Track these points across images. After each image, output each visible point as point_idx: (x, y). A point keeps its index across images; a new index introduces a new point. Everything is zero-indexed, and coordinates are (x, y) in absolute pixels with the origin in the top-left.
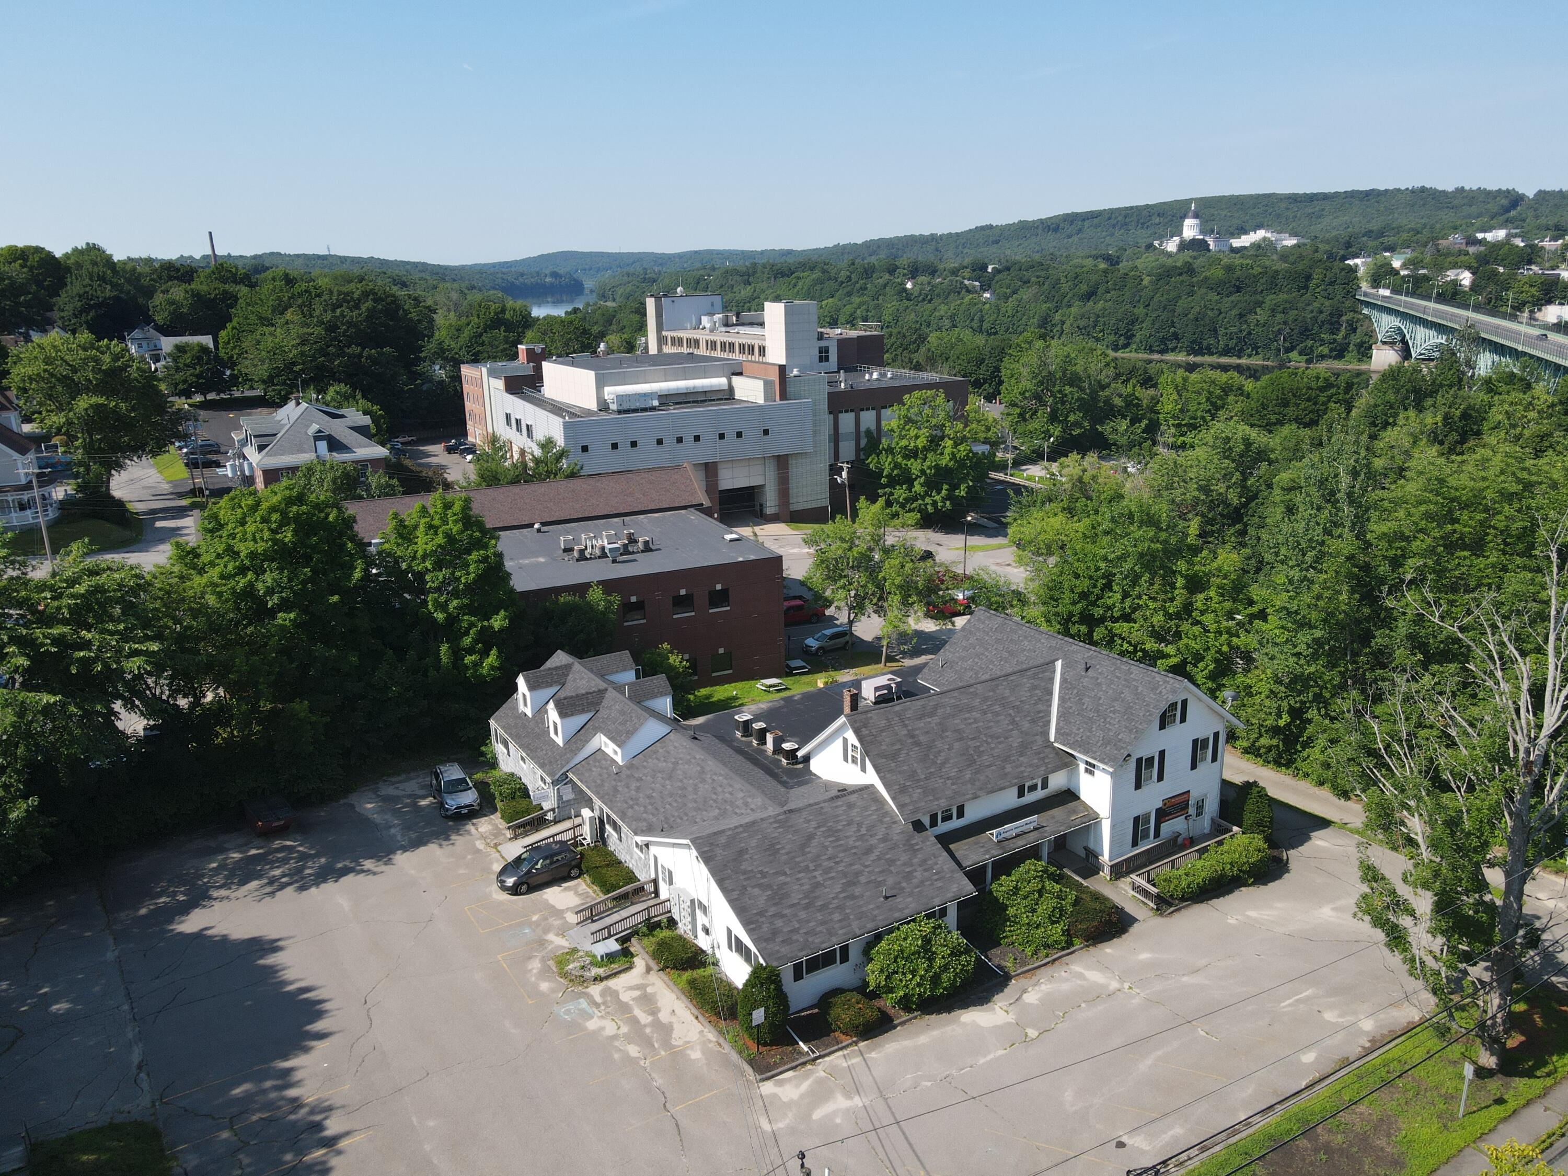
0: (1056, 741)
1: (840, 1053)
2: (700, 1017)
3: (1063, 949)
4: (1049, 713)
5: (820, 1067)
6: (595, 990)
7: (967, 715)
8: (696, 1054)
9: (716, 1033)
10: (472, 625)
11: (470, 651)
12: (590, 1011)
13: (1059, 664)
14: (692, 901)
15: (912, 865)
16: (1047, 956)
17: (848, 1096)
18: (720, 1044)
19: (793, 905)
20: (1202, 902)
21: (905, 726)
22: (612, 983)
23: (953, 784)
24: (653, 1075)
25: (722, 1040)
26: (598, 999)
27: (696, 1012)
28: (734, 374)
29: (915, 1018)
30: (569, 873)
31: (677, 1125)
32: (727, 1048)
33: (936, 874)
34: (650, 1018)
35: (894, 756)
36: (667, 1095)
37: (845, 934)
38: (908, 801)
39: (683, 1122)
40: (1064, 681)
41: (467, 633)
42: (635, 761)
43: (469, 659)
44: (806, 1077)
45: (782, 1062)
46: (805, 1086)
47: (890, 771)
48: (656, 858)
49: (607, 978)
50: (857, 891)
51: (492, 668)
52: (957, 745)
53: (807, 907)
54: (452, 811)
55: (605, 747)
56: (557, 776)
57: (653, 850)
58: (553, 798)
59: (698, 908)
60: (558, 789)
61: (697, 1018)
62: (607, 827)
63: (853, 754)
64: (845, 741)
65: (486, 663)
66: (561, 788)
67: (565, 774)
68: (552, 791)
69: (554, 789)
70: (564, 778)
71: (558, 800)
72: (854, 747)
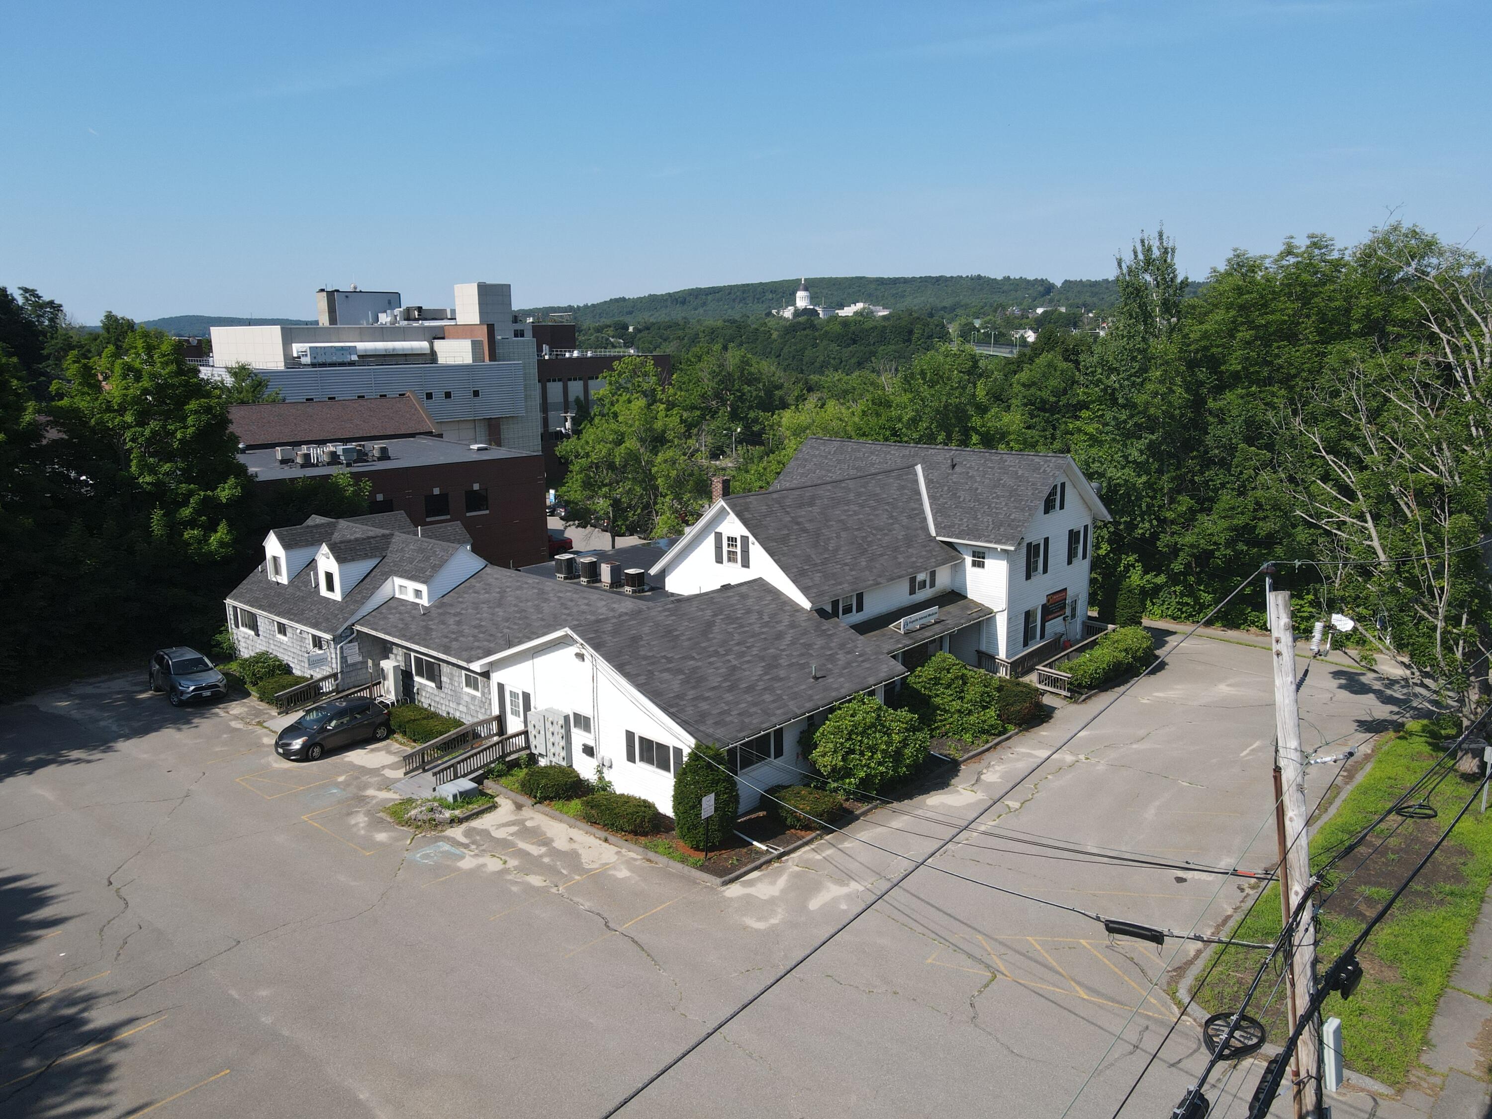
0: (937, 535)
1: (807, 848)
2: (611, 838)
3: (1000, 734)
4: (923, 512)
5: (790, 863)
6: (457, 833)
7: (846, 508)
8: (623, 873)
9: (641, 850)
10: (191, 493)
11: (192, 523)
12: (458, 852)
13: (919, 468)
14: (567, 718)
15: (831, 649)
16: (987, 742)
17: (841, 882)
18: (649, 860)
19: (714, 688)
20: (1106, 690)
21: (788, 513)
22: (476, 823)
23: (851, 570)
24: (576, 899)
25: (651, 855)
26: (464, 840)
27: (603, 834)
28: (435, 338)
29: (876, 807)
30: (375, 733)
31: (633, 940)
32: (662, 861)
33: (860, 656)
34: (543, 850)
35: (784, 540)
36: (605, 915)
37: (785, 714)
38: (810, 584)
39: (641, 938)
40: (929, 482)
41: (185, 503)
42: (445, 600)
43: (189, 534)
44: (779, 873)
45: (741, 864)
46: (782, 882)
47: (784, 555)
48: (501, 687)
49: (467, 818)
50: (782, 673)
51: (222, 544)
52: (844, 534)
53: (731, 689)
54: (188, 693)
55: (401, 593)
56: (340, 631)
57: (497, 677)
58: (334, 661)
59: (575, 726)
60: (341, 648)
61: (606, 840)
62: (417, 679)
63: (731, 549)
64: (719, 536)
65: (214, 539)
66: (345, 647)
67: (350, 628)
68: (333, 651)
69: (336, 648)
70: (349, 633)
71: (341, 662)
72: (732, 540)
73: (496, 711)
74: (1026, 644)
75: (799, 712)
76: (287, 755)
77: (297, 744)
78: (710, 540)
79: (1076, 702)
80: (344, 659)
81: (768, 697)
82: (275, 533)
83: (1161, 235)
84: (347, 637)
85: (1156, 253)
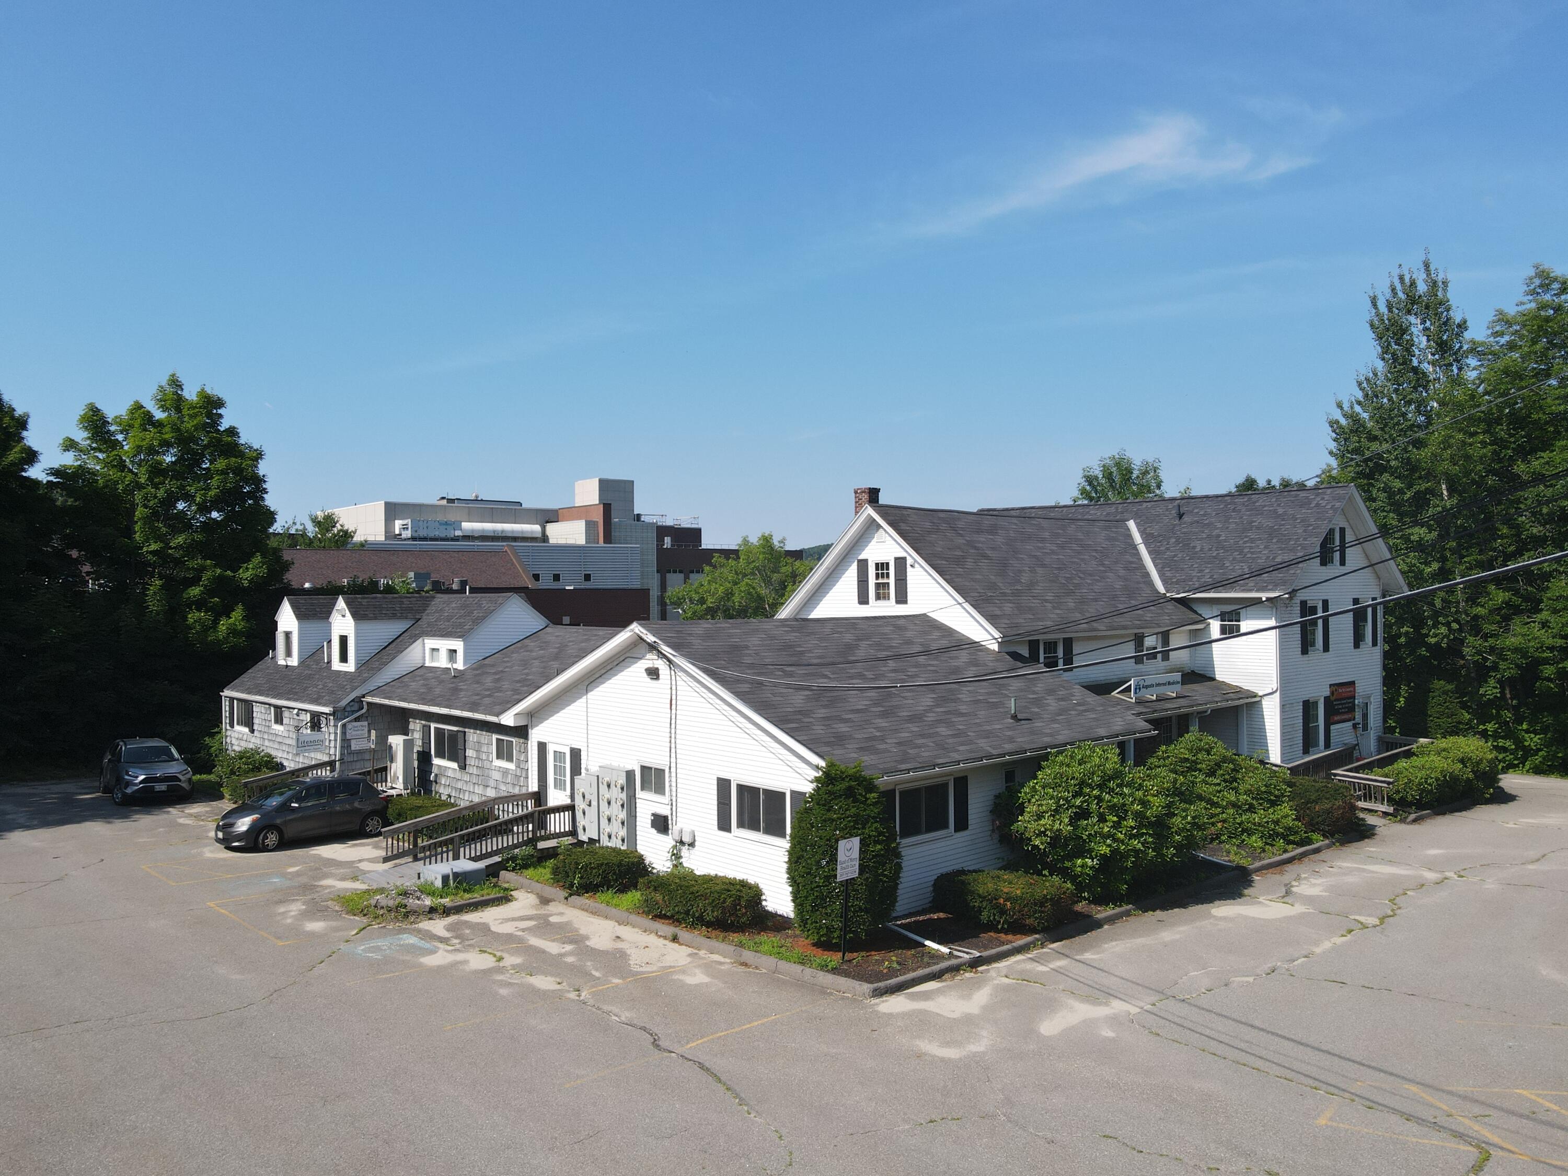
0: (1168, 592)
1: (1019, 957)
2: (683, 934)
3: (1301, 844)
4: (1143, 567)
5: (993, 974)
6: (438, 926)
7: (1040, 545)
8: (698, 978)
9: (732, 948)
10: (203, 569)
11: (200, 604)
12: (427, 945)
13: (1132, 524)
14: (630, 775)
15: (1034, 693)
16: (1285, 851)
17: (1095, 1001)
18: (745, 964)
20: (1444, 814)
21: (961, 535)
22: (472, 917)
23: (1054, 608)
24: (606, 1008)
25: (748, 955)
26: (447, 934)
28: (547, 522)
29: (1128, 914)
31: (702, 1066)
32: (767, 962)
33: (1078, 704)
34: (568, 948)
35: (959, 561)
36: (655, 1030)
38: (998, 613)
39: (718, 1064)
40: (1148, 539)
42: (486, 662)
43: (193, 616)
44: (978, 984)
45: (904, 967)
46: (981, 997)
47: (958, 575)
48: (542, 747)
49: (458, 910)
51: (233, 631)
52: (1040, 570)
54: (136, 785)
55: (432, 659)
56: (344, 703)
57: (536, 734)
58: (332, 744)
59: (643, 789)
60: (344, 726)
61: (675, 939)
62: (436, 761)
63: (880, 581)
64: (863, 564)
65: (223, 625)
66: (349, 726)
67: (359, 701)
68: (332, 730)
69: (336, 726)
70: (356, 707)
71: (342, 747)
72: (882, 567)
73: (534, 787)
74: (1306, 751)
75: (995, 752)
76: (228, 841)
77: (243, 824)
78: (851, 574)
79: (1403, 821)
80: (346, 743)
81: (943, 730)
82: (289, 600)
83: (1427, 266)
84: (354, 712)
85: (1422, 288)
